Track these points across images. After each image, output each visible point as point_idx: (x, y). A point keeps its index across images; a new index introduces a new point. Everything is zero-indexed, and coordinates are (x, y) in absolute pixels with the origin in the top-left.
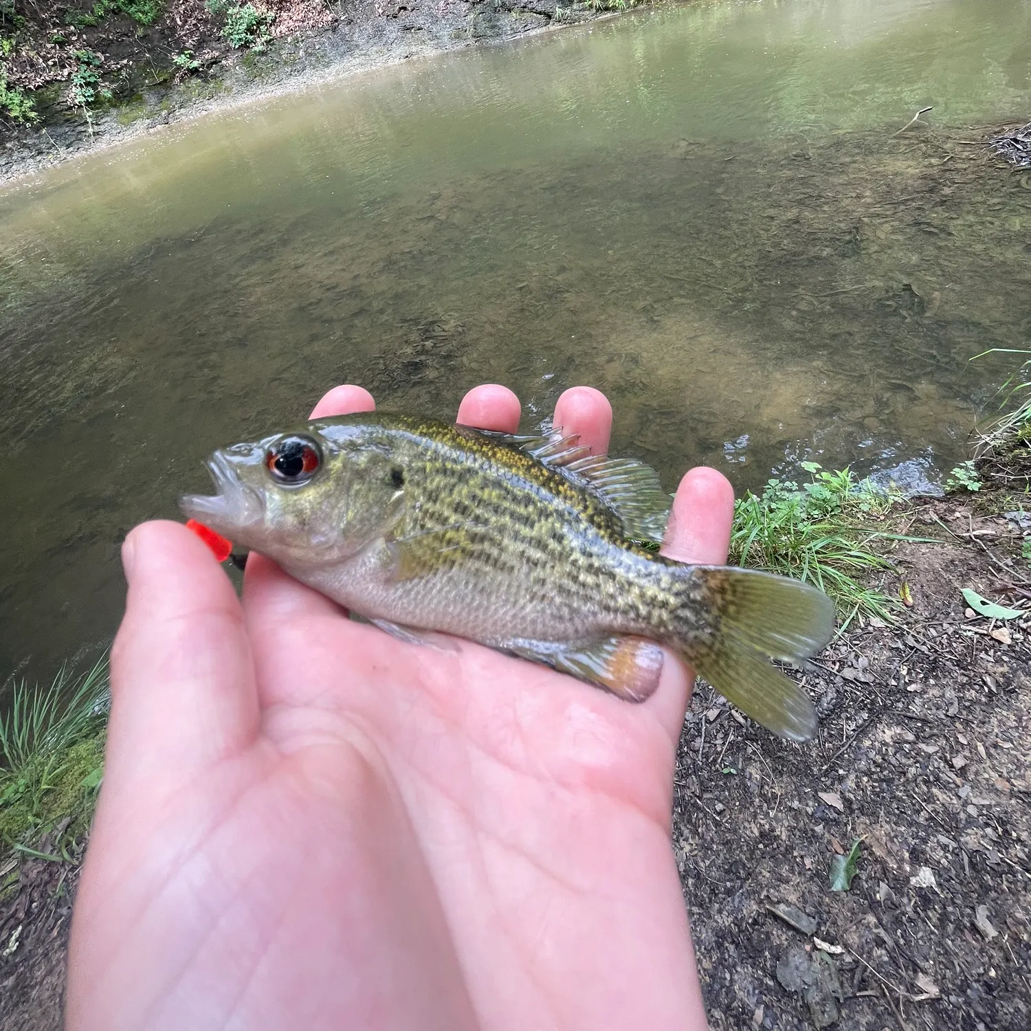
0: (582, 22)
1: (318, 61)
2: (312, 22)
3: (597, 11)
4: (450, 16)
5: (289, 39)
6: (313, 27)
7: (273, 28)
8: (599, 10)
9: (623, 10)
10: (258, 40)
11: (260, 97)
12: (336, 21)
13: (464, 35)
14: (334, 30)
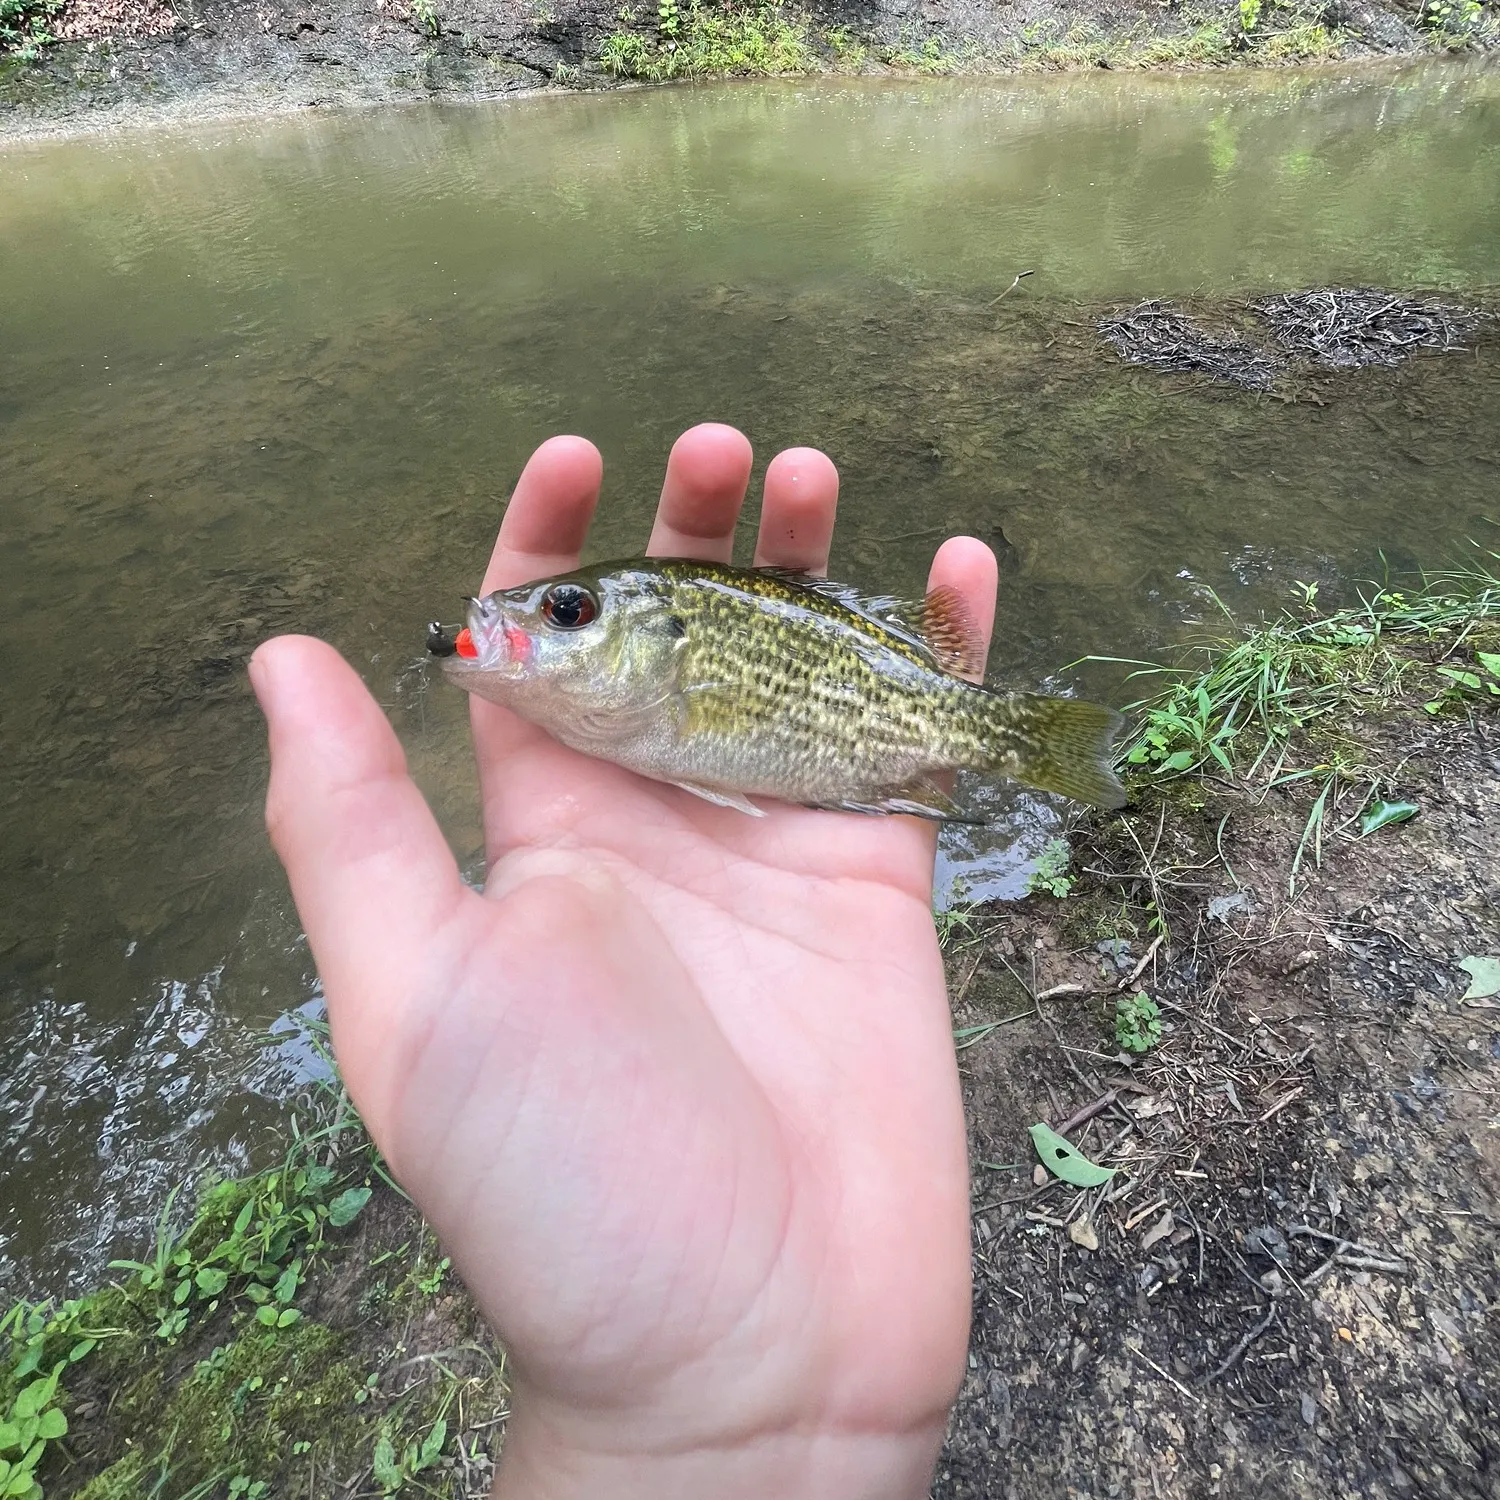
0: (597, 90)
1: (146, 89)
2: (136, 24)
3: (619, 76)
4: (389, 50)
5: (91, 47)
6: (138, 32)
7: (58, 23)
8: (621, 75)
9: (657, 80)
10: (26, 39)
11: (27, 137)
12: (184, 29)
13: (411, 83)
14: (180, 43)
